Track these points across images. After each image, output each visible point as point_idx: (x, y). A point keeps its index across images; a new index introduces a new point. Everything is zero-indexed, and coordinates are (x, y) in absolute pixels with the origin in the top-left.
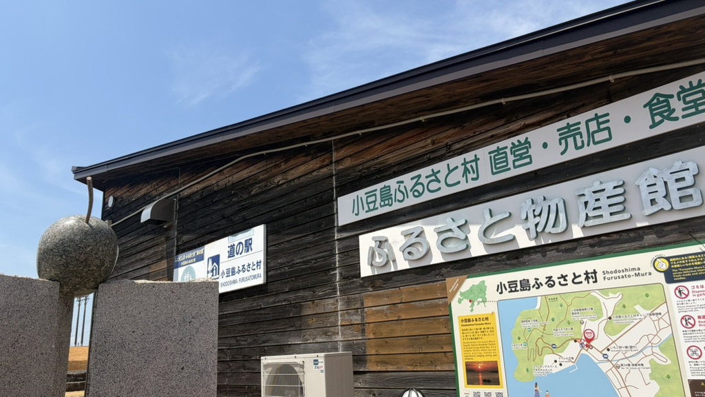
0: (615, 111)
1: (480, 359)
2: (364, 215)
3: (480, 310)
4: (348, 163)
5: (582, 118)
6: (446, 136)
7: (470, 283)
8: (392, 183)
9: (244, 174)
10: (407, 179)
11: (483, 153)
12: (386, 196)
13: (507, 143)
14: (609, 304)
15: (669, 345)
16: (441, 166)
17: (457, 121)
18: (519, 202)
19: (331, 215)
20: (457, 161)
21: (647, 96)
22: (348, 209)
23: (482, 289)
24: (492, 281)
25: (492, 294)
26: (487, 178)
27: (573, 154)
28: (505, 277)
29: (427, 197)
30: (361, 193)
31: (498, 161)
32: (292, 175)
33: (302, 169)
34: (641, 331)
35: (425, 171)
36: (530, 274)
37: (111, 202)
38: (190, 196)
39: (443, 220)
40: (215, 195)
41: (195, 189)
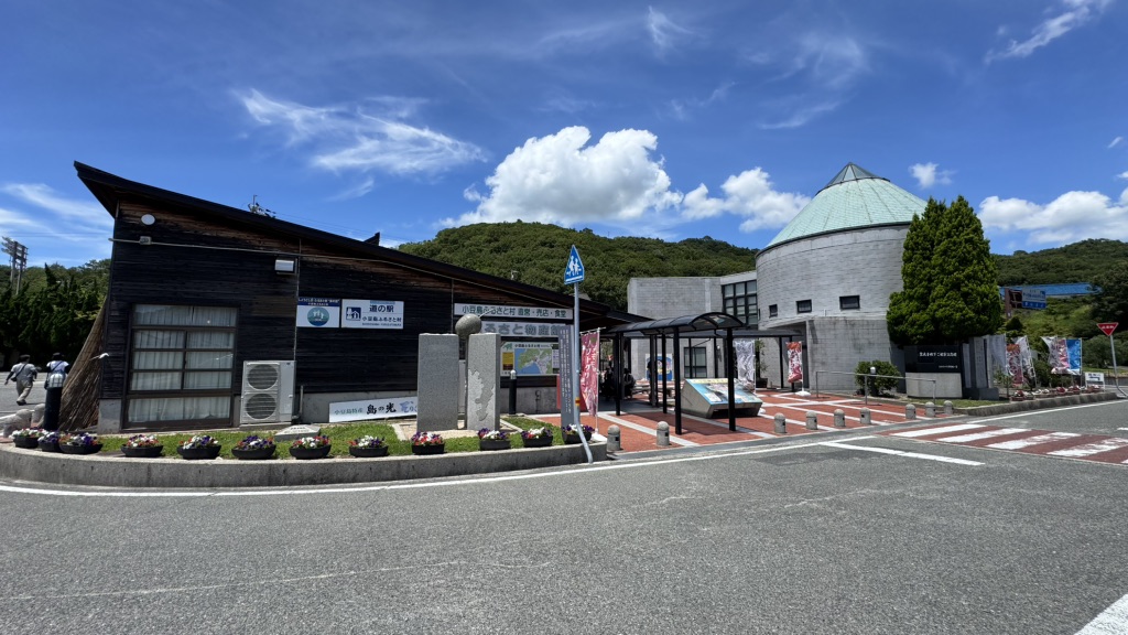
0: (550, 310)
1: (508, 363)
3: (509, 351)
4: (460, 291)
5: (543, 309)
6: (505, 298)
7: (507, 343)
8: (483, 307)
9: (383, 270)
10: (490, 307)
11: (517, 308)
12: (480, 309)
13: (524, 308)
14: (541, 352)
15: (550, 362)
16: (503, 307)
17: (510, 296)
18: (524, 324)
19: (450, 308)
20: (508, 307)
21: (556, 309)
22: (459, 309)
23: (510, 346)
24: (514, 343)
25: (514, 347)
26: (517, 315)
28: (518, 343)
29: (496, 315)
30: (468, 305)
31: (521, 311)
32: (423, 284)
33: (432, 284)
34: (546, 358)
35: (497, 307)
36: (525, 343)
37: (148, 220)
38: (319, 264)
39: (501, 323)
40: (352, 272)
41: (325, 261)
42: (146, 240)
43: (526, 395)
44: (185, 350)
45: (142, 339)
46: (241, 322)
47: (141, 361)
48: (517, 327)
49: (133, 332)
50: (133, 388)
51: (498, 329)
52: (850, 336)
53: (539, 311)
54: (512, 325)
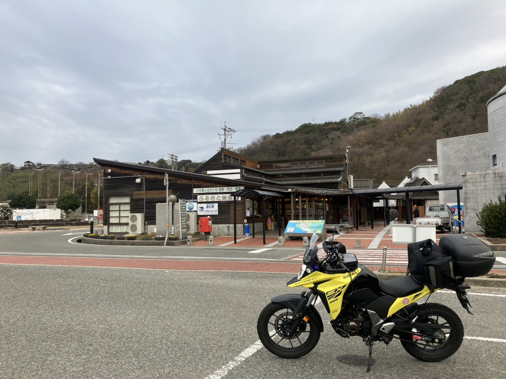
0: (233, 188)
2: (198, 192)
4: (195, 183)
5: (230, 187)
6: (213, 184)
10: (207, 189)
11: (218, 188)
12: (203, 190)
16: (212, 188)
17: (215, 183)
18: (221, 195)
19: (192, 191)
20: (214, 188)
21: (236, 187)
22: (195, 191)
26: (218, 191)
27: (228, 191)
29: (209, 192)
30: (198, 189)
31: (220, 189)
32: (183, 182)
33: (185, 181)
35: (210, 188)
37: (110, 171)
38: (150, 178)
39: (211, 196)
40: (159, 180)
41: (151, 177)
42: (109, 177)
43: (223, 227)
44: (120, 211)
45: (112, 208)
46: (131, 200)
47: (112, 214)
48: (218, 197)
49: (109, 205)
50: (110, 222)
51: (210, 198)
52: (499, 186)
53: (228, 189)
54: (216, 196)
